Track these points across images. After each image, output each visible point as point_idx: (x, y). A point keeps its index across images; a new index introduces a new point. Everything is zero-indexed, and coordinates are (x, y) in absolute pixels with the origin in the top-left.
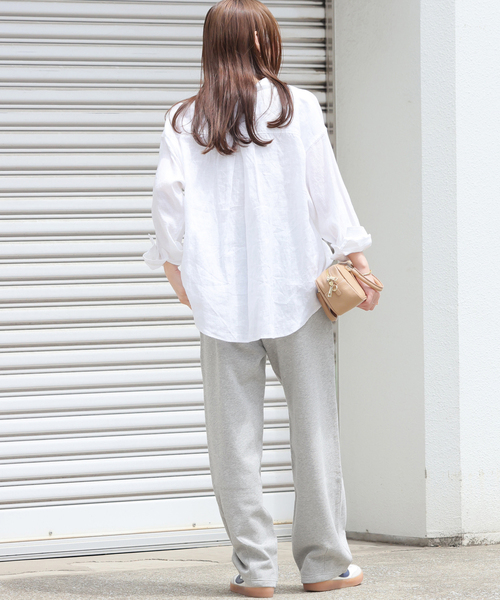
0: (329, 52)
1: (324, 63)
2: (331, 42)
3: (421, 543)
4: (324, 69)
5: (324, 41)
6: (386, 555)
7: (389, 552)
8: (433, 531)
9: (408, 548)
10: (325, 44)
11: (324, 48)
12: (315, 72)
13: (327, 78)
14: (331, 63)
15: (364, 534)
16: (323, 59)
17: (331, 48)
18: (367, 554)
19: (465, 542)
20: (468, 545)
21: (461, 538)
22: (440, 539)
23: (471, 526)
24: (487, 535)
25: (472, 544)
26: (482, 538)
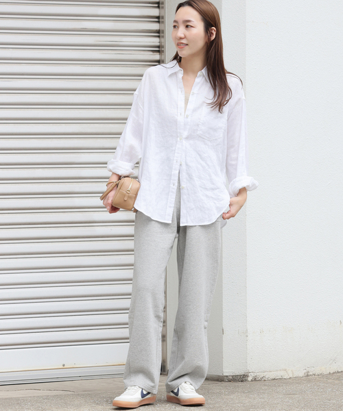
0: (162, 40)
1: (159, 47)
2: (163, 32)
4: (159, 51)
5: (158, 32)
8: (228, 371)
9: (210, 382)
10: (159, 33)
11: (159, 37)
12: (152, 53)
13: (161, 57)
14: (163, 47)
16: (158, 44)
17: (163, 37)
19: (250, 379)
20: (252, 381)
21: (247, 376)
22: (232, 376)
23: (254, 367)
24: (265, 374)
25: (255, 380)
26: (262, 376)
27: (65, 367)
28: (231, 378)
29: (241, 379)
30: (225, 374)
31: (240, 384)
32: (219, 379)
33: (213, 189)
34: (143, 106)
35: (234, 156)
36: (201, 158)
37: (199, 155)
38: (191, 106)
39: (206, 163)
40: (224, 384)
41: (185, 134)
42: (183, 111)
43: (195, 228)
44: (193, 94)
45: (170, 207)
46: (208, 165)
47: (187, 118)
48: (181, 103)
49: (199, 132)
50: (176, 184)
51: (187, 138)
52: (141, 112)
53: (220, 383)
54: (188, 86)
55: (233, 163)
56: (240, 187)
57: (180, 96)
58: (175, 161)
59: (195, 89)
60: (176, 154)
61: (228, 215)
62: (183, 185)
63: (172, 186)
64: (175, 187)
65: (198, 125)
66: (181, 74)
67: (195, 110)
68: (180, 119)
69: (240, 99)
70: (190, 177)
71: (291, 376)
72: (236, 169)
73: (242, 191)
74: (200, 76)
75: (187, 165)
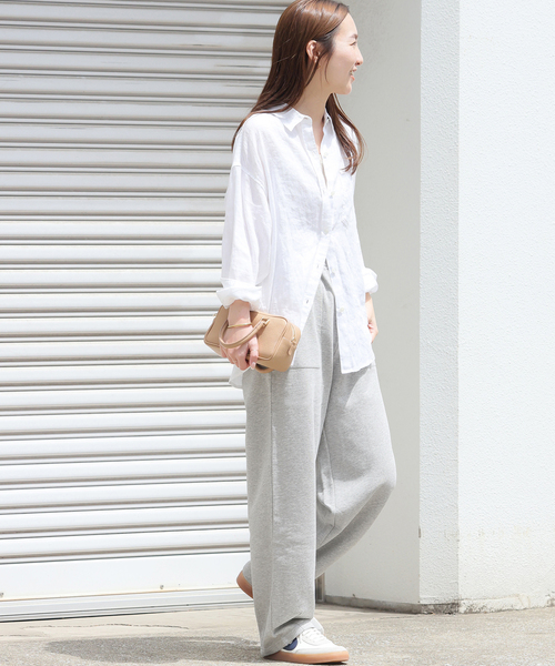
3: (413, 610)
6: (375, 622)
7: (377, 619)
8: (426, 597)
9: (399, 615)
15: (350, 600)
18: (352, 621)
19: (462, 609)
20: (465, 613)
21: (458, 605)
22: (434, 605)
25: (470, 611)
26: (481, 605)
27: (164, 589)
28: (432, 607)
29: (450, 608)
30: (422, 602)
31: (447, 617)
36: (347, 259)
40: (422, 617)
42: (325, 186)
49: (343, 218)
51: (333, 229)
53: (415, 616)
65: (343, 207)
70: (347, 293)
71: (526, 605)
75: (342, 273)
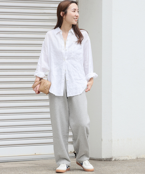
8: (104, 157)
9: (96, 161)
19: (113, 160)
20: (114, 161)
22: (106, 159)
23: (115, 155)
24: (120, 158)
25: (115, 160)
26: (118, 159)
27: (36, 154)
28: (105, 159)
29: (110, 160)
30: (103, 158)
31: (109, 162)
32: (100, 160)
33: (80, 80)
34: (47, 48)
35: (87, 64)
36: (74, 67)
37: (74, 66)
38: (67, 46)
39: (76, 69)
40: (102, 162)
41: (66, 58)
42: (64, 48)
43: (75, 97)
44: (68, 40)
45: (62, 89)
46: (77, 70)
47: (66, 51)
48: (63, 45)
49: (72, 56)
50: (64, 79)
51: (67, 59)
52: (46, 50)
53: (101, 161)
54: (65, 37)
55: (87, 67)
56: (91, 77)
57: (62, 42)
58: (63, 70)
59: (68, 38)
60: (63, 67)
61: (87, 90)
62: (67, 79)
63: (62, 80)
64: (64, 80)
65: (71, 53)
66: (61, 33)
67: (69, 47)
68: (63, 51)
69: (87, 40)
70: (70, 76)
71: (130, 159)
72: (88, 70)
73: (91, 79)
74: (70, 32)
75: (68, 71)
